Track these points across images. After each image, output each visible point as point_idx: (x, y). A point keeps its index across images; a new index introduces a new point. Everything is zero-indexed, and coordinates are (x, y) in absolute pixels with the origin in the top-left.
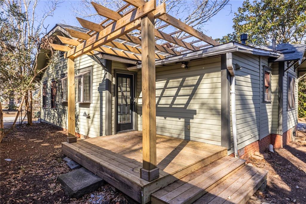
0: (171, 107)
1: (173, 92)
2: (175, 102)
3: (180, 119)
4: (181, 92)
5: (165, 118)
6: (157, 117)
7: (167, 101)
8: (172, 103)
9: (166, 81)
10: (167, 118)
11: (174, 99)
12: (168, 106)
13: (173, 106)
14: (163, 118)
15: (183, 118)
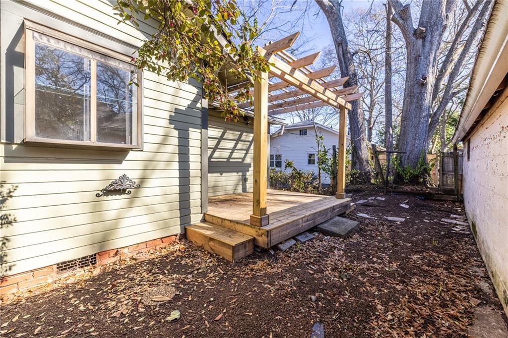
0: (228, 161)
1: (231, 145)
2: (233, 156)
3: (237, 173)
4: (239, 146)
5: (221, 174)
6: (209, 175)
7: (220, 154)
8: (230, 157)
9: (222, 131)
10: (224, 174)
11: (232, 153)
12: (226, 160)
13: (231, 160)
14: (218, 174)
15: (240, 171)
